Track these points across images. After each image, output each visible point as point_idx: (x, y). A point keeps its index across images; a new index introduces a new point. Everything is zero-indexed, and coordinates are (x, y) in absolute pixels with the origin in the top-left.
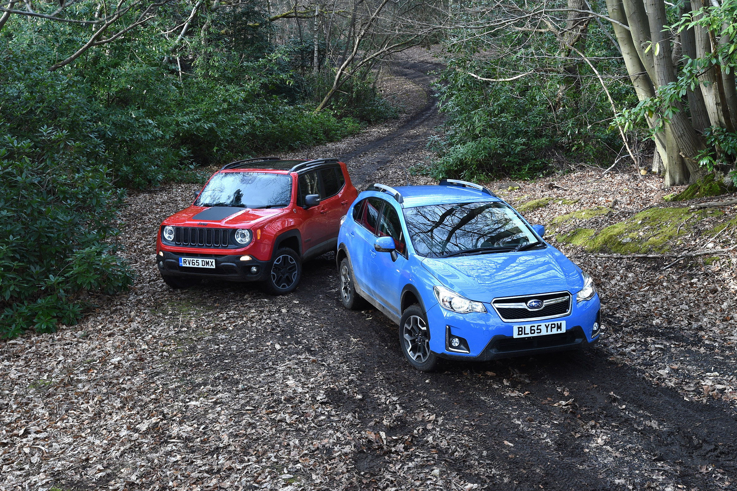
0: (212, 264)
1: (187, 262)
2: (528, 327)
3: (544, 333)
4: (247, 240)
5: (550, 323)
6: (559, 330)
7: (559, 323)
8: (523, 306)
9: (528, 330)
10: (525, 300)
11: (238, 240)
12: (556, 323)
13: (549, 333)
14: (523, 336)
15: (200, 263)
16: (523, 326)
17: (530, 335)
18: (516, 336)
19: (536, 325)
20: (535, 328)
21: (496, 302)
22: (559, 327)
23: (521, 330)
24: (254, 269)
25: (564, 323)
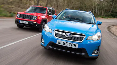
0: (27, 23)
1: (21, 22)
2: (62, 42)
3: (68, 46)
4: (36, 18)
5: (72, 43)
6: (75, 47)
7: (75, 44)
8: (64, 34)
9: (62, 43)
10: (66, 33)
11: (34, 18)
12: (74, 44)
13: (70, 46)
14: (60, 44)
15: (24, 22)
16: (61, 41)
17: (63, 45)
18: (57, 43)
19: (66, 42)
20: (65, 43)
21: (56, 31)
22: (75, 46)
23: (59, 42)
24: (36, 25)
25: (77, 45)
